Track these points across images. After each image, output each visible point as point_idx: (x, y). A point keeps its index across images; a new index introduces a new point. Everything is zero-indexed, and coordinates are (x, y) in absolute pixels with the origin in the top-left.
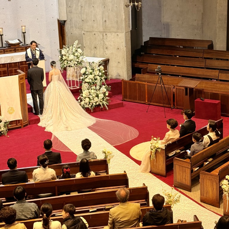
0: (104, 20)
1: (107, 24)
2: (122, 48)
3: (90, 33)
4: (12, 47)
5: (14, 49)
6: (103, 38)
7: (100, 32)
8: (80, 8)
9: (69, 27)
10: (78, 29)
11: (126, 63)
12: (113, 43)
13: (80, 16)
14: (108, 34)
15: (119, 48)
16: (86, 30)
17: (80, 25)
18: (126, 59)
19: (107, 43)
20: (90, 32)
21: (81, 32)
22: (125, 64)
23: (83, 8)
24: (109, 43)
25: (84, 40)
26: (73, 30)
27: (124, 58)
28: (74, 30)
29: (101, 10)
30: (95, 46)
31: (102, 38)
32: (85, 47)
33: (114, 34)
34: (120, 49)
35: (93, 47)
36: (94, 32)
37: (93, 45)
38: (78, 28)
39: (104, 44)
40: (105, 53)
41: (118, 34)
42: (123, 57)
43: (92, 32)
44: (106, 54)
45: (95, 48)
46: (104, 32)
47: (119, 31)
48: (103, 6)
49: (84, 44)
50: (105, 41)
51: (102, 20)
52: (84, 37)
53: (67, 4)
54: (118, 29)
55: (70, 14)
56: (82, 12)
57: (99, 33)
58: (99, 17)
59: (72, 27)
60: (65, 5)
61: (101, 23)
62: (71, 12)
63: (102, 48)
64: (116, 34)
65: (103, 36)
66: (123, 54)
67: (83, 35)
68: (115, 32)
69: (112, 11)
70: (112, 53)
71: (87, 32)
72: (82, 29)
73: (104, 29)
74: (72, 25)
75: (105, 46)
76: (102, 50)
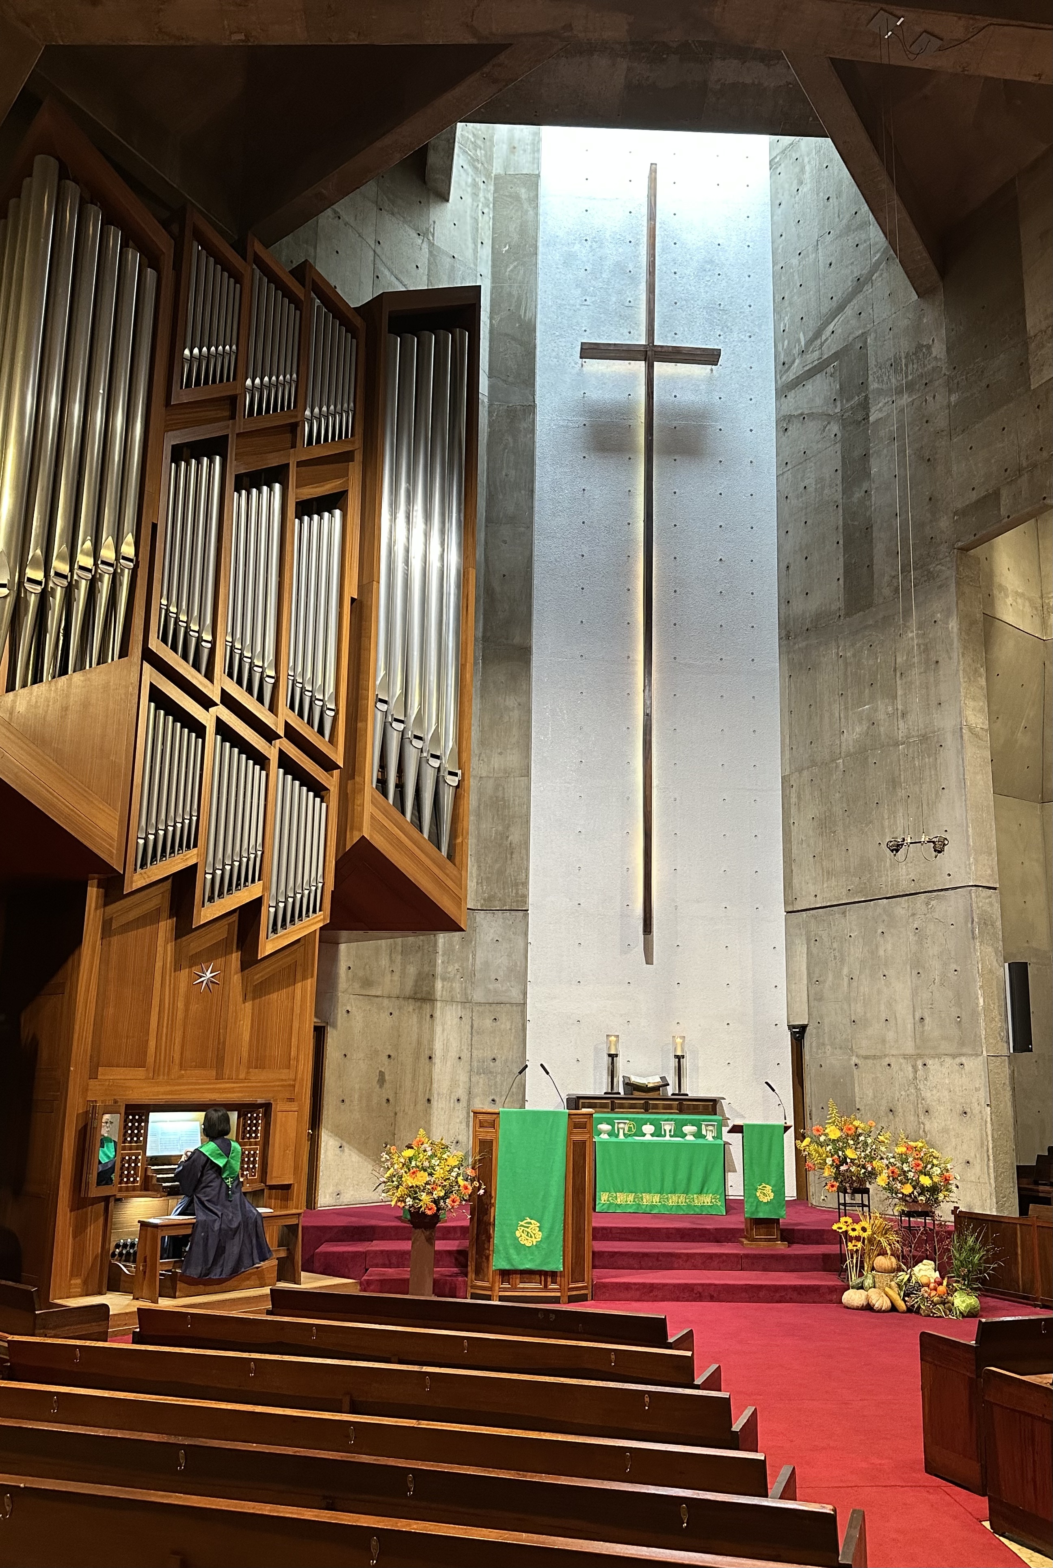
0: (917, 1018)
1: (926, 1028)
2: (976, 1109)
3: (875, 1062)
4: (637, 1094)
5: (643, 1102)
6: (916, 1078)
7: (905, 1057)
8: (846, 980)
9: (814, 1044)
10: (838, 1050)
11: (991, 1164)
12: (946, 1093)
13: (846, 1006)
14: (930, 1062)
15: (968, 1110)
16: (863, 1052)
17: (844, 1037)
18: (991, 1151)
19: (927, 1094)
20: (874, 1057)
21: (850, 1059)
22: (988, 1167)
23: (854, 984)
24: (935, 1092)
25: (856, 1085)
26: (825, 1053)
27: (985, 1148)
28: (828, 1053)
29: (909, 983)
30: (891, 1105)
31: (911, 1076)
32: (858, 1109)
33: (948, 1061)
34: (969, 1115)
35: (883, 1108)
36: (887, 1059)
37: (884, 1102)
38: (841, 1048)
39: (917, 1096)
40: (921, 1131)
41: (963, 1060)
42: (982, 1144)
43: (880, 1057)
44: (924, 1131)
45: (891, 1111)
46: (920, 1056)
47: (964, 1050)
48: (915, 972)
49: (857, 1099)
50: (921, 1086)
51: (911, 1016)
52: (856, 1078)
53: (809, 974)
54: (962, 1044)
55: (816, 1003)
56: (853, 994)
57: (902, 1061)
58: (903, 1009)
59: (823, 1044)
60: (805, 977)
61: (910, 1027)
62: (820, 998)
63: (912, 1110)
64: (958, 1060)
65: (914, 1067)
66: (981, 1130)
67: (854, 1067)
68: (954, 1056)
69: (942, 984)
70: (945, 1130)
71: (866, 1058)
72: (852, 1049)
73: (917, 1047)
74: (821, 1041)
75: (922, 1104)
76: (913, 1118)
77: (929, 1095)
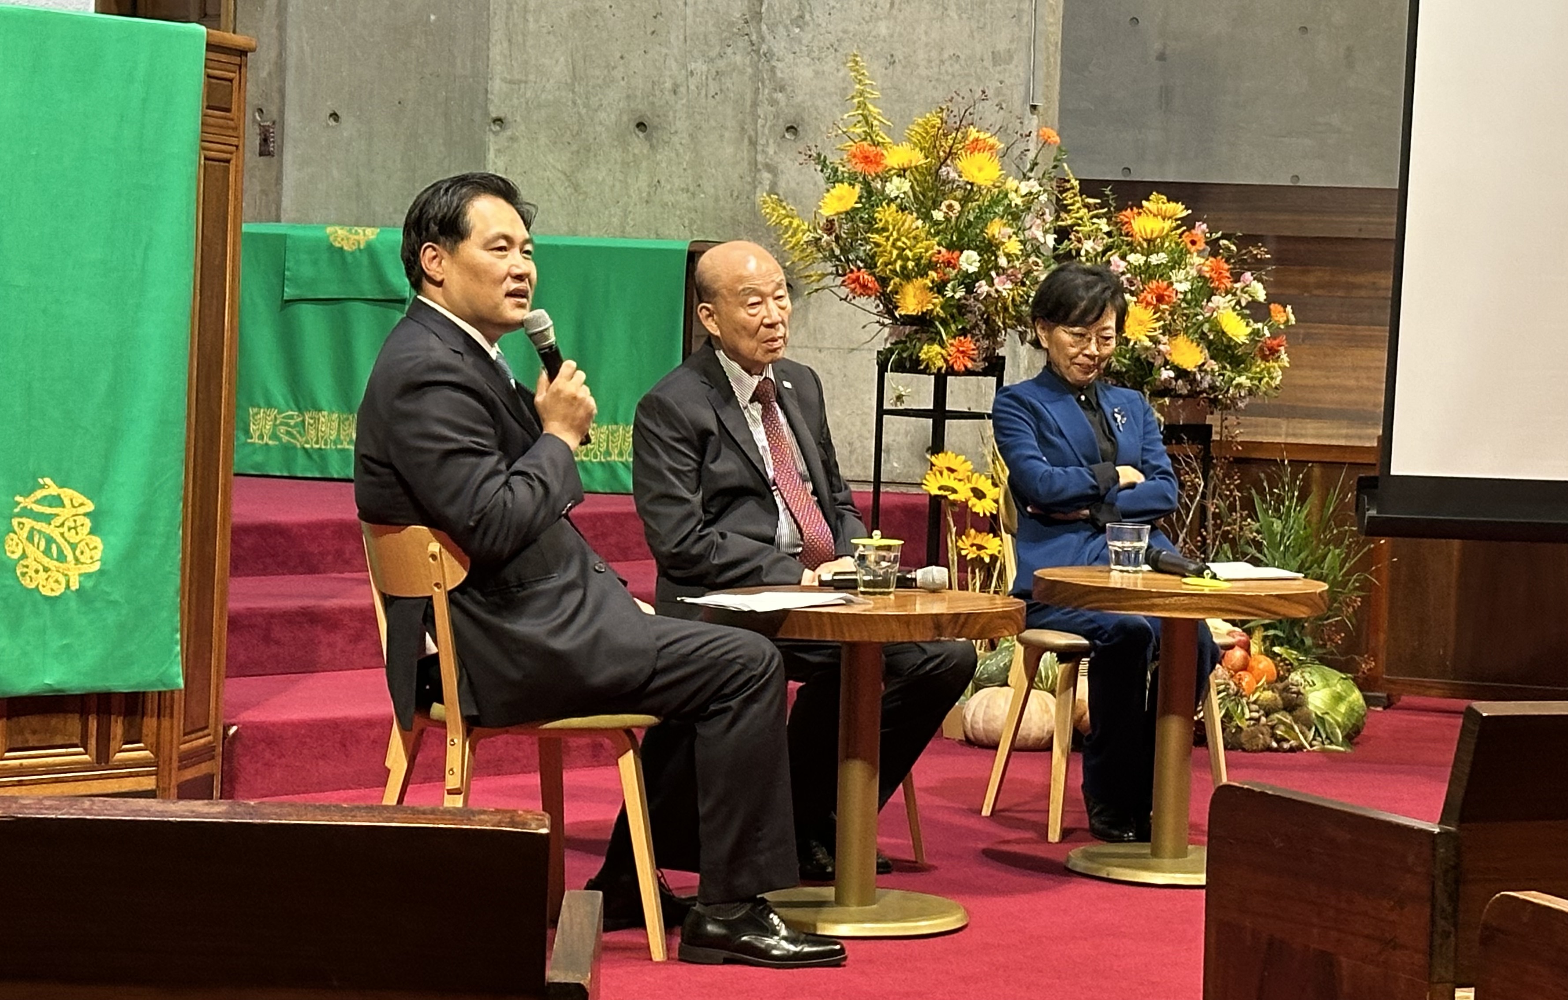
19: (798, 73)
25: (497, 35)
30: (641, 105)
31: (738, 9)
37: (614, 95)
39: (756, 77)
49: (497, 86)
50: (777, 45)
75: (773, 102)
76: (730, 150)
77: (805, 72)
